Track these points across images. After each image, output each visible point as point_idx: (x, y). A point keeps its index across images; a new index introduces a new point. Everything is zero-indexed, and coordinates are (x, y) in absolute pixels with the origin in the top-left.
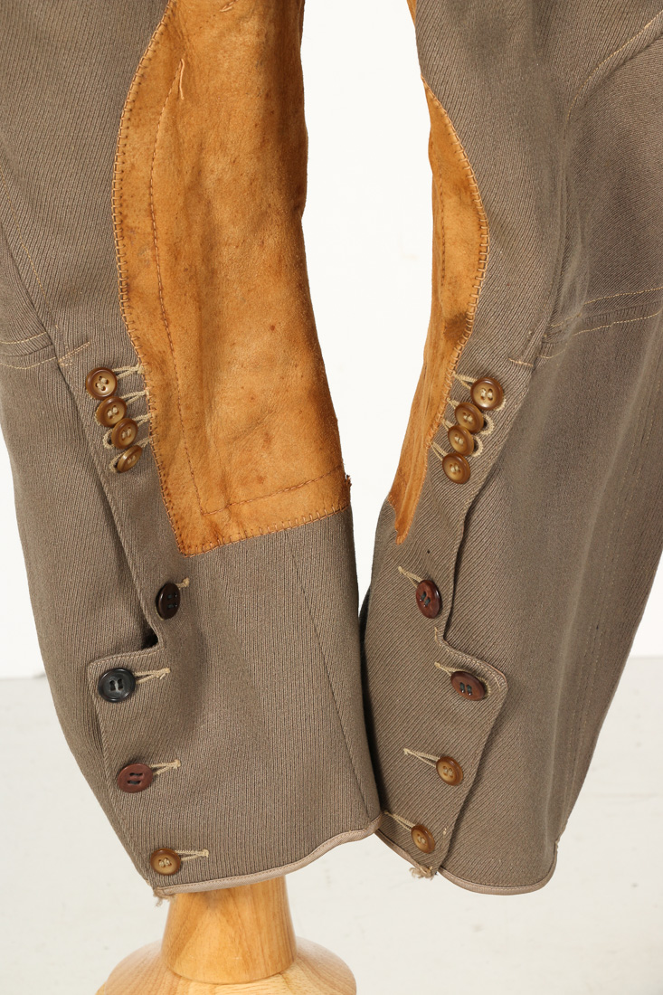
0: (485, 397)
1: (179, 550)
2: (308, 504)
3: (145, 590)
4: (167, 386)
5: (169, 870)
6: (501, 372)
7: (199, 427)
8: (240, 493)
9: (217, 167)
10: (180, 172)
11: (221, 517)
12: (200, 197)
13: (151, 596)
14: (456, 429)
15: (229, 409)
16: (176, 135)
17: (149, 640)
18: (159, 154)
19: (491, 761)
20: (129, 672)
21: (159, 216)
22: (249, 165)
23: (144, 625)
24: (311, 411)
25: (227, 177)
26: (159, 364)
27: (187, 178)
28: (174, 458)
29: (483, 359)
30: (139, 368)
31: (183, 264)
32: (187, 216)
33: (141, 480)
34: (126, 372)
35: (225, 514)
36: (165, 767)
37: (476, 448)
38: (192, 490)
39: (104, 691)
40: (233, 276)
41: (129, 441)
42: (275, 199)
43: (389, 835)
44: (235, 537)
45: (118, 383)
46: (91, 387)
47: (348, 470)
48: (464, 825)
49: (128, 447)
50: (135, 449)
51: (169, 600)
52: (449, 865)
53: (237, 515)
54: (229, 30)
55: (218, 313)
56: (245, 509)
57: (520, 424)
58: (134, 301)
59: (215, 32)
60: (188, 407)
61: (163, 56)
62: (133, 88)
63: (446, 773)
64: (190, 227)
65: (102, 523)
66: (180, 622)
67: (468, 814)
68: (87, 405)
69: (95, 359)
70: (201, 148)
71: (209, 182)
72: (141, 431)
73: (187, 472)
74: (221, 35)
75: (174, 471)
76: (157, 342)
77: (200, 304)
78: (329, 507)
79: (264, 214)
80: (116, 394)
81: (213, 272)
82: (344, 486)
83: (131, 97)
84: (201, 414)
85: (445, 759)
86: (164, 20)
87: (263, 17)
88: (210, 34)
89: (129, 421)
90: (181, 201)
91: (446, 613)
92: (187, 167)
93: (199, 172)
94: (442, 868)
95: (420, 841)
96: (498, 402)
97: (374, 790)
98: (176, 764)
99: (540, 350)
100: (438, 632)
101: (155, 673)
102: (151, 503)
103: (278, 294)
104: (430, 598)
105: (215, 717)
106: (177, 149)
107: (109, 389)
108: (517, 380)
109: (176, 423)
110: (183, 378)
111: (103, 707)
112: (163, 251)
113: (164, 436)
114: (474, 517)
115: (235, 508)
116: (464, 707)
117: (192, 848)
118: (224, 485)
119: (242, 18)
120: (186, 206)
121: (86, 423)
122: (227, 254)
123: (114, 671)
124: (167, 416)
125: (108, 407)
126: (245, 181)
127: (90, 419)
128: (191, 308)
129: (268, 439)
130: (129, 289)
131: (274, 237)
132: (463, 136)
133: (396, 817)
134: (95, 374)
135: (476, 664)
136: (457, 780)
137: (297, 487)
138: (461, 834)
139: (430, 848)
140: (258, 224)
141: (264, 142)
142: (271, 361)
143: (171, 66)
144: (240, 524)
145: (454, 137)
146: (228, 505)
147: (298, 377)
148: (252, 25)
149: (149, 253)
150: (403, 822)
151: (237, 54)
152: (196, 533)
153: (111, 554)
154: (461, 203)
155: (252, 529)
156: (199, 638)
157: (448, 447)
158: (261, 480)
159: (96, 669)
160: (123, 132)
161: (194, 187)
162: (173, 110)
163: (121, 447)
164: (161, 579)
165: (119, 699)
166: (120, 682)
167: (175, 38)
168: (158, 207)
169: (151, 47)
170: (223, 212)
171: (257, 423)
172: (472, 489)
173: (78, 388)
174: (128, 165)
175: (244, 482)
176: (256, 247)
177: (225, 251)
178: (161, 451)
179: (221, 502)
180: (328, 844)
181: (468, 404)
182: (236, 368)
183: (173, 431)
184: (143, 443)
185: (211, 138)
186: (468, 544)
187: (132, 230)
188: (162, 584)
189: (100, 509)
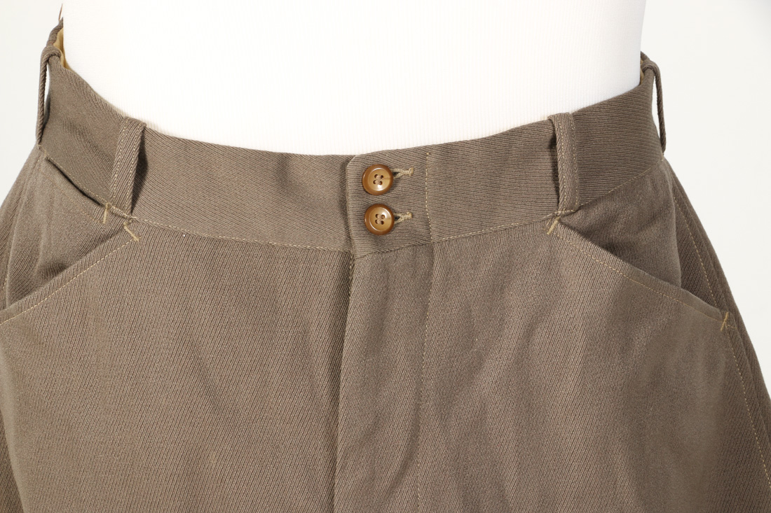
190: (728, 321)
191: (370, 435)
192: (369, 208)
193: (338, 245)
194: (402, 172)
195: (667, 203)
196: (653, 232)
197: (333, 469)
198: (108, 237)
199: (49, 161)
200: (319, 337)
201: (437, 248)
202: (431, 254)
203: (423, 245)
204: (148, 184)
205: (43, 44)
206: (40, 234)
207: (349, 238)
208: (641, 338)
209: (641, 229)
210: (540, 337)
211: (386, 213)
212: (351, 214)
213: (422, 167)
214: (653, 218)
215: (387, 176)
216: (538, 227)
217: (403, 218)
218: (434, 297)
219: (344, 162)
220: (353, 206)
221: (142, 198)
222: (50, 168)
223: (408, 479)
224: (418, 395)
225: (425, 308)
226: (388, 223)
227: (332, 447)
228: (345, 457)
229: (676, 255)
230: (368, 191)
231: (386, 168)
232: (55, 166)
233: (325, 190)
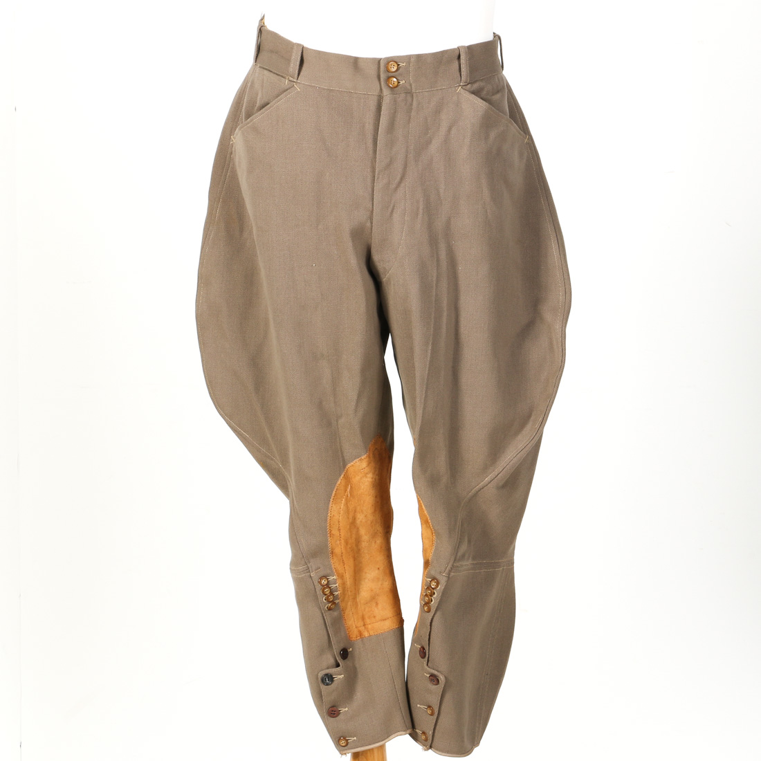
0: (433, 585)
1: (348, 638)
2: (389, 625)
3: (336, 649)
4: (344, 584)
5: (344, 745)
6: (438, 577)
7: (355, 598)
8: (368, 621)
9: (360, 518)
10: (348, 518)
11: (362, 629)
12: (355, 526)
13: (338, 651)
14: (426, 595)
15: (364, 594)
16: (347, 507)
17: (338, 665)
18: (342, 512)
19: (443, 707)
20: (331, 676)
21: (341, 531)
22: (371, 518)
23: (336, 661)
24: (390, 596)
25: (364, 521)
26: (341, 576)
27: (351, 520)
28: (346, 608)
29: (433, 573)
30: (335, 577)
31: (349, 546)
32: (351, 532)
33: (335, 614)
34: (331, 578)
35: (363, 628)
36: (343, 710)
37: (432, 601)
38: (353, 619)
39: (323, 681)
40: (366, 551)
41: (331, 600)
42: (379, 528)
43: (414, 736)
44: (366, 636)
45: (328, 582)
46: (320, 583)
47: (403, 616)
48: (436, 731)
49: (331, 602)
50: (333, 602)
51: (345, 654)
52: (433, 745)
53: (367, 628)
54: (363, 477)
55: (361, 563)
56: (370, 626)
57: (444, 593)
58: (334, 557)
59: (359, 477)
60: (351, 592)
61: (343, 483)
62: (334, 492)
63: (429, 712)
64: (351, 535)
65: (323, 626)
66: (348, 662)
67: (437, 727)
68: (318, 587)
69: (322, 574)
70: (355, 511)
71: (358, 522)
72: (336, 597)
73: (351, 613)
74: (361, 478)
75: (347, 612)
76: (341, 569)
77: (355, 559)
78: (395, 626)
79: (376, 533)
80: (328, 585)
81: (359, 550)
82: (401, 621)
83: (333, 495)
84: (355, 594)
85: (429, 707)
86: (343, 474)
87: (374, 474)
88: (358, 478)
89: (331, 593)
90: (348, 527)
91: (427, 656)
92: (351, 517)
93: (355, 519)
94: (431, 747)
95: (423, 737)
96: (437, 586)
97: (409, 720)
98: (347, 709)
99: (450, 571)
100: (425, 663)
101: (339, 678)
102: (339, 622)
103: (380, 558)
104: (423, 653)
105: (359, 695)
106: (347, 511)
107: (326, 582)
108: (443, 581)
109: (347, 596)
110: (349, 582)
111: (323, 687)
112: (343, 541)
113: (343, 600)
114: (433, 624)
115: (367, 626)
116: (433, 687)
117: (351, 737)
118: (363, 618)
119: (367, 473)
120: (350, 529)
121: (318, 593)
122: (364, 545)
123: (327, 675)
124: (344, 593)
125: (325, 589)
126: (369, 522)
127: (319, 592)
128: (352, 560)
129: (377, 604)
130: (332, 553)
131: (379, 541)
132: (425, 506)
133: (417, 731)
134: (321, 578)
135: (436, 673)
136: (432, 714)
137: (386, 619)
138: (436, 734)
139: (426, 740)
140: (374, 536)
141: (375, 510)
142: (378, 579)
143: (346, 487)
144: (368, 631)
145: (423, 507)
146: (364, 625)
147: (387, 584)
148: (370, 476)
149: (338, 542)
150: (419, 732)
151: (366, 484)
152: (354, 634)
153: (326, 637)
154: (427, 527)
155: (372, 633)
156: (355, 669)
157: (424, 601)
158: (374, 617)
159: (321, 674)
160: (330, 505)
161: (353, 523)
162: (346, 500)
163: (329, 602)
164: (342, 646)
165: (327, 685)
166: (327, 680)
167: (348, 479)
168: (341, 528)
169: (340, 481)
170: (362, 531)
171: (373, 598)
172: (431, 614)
173: (316, 583)
174: (332, 515)
175: (369, 618)
176: (373, 543)
177: (363, 544)
178: (342, 605)
179: (362, 624)
180: (393, 736)
181: (429, 587)
182: (366, 581)
183: (346, 599)
184: (337, 601)
185: (358, 509)
186: (432, 632)
187: (333, 535)
188: (342, 648)
189: (322, 621)
190: (528, 139)
191: (389, 165)
192: (389, 78)
193: (377, 92)
194: (401, 64)
195: (503, 87)
196: (497, 97)
197: (374, 180)
198: (287, 90)
199: (260, 67)
200: (369, 127)
201: (414, 95)
202: (412, 96)
203: (409, 93)
204: (304, 68)
205: (257, 24)
206: (257, 95)
207: (381, 89)
208: (493, 135)
209: (493, 95)
210: (454, 131)
211: (395, 79)
212: (382, 79)
213: (409, 63)
214: (498, 92)
215: (396, 65)
216: (453, 89)
217: (401, 83)
218: (413, 113)
219: (379, 61)
220: (383, 76)
221: (301, 74)
222: (261, 69)
223: (403, 185)
224: (407, 152)
225: (410, 117)
226: (396, 84)
227: (373, 171)
228: (379, 174)
229: (507, 107)
230: (388, 71)
231: (396, 62)
232: (264, 68)
233: (372, 71)
